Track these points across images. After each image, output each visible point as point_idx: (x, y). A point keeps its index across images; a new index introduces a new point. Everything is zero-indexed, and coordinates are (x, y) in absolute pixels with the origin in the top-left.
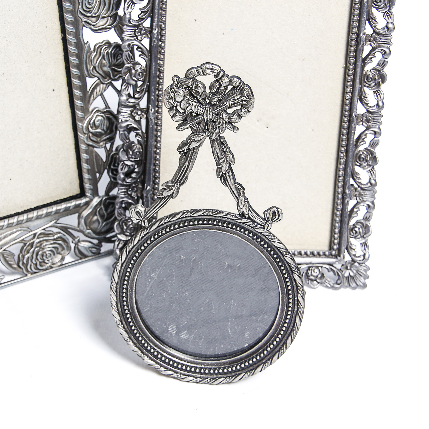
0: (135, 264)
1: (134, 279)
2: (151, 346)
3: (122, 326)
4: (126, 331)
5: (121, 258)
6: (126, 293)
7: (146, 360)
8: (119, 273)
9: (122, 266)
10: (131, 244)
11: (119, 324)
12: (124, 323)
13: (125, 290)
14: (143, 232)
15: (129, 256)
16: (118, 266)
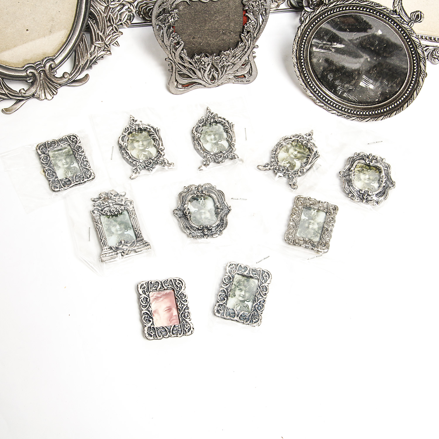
0: (314, 27)
1: (312, 37)
2: (313, 84)
3: (297, 66)
4: (299, 71)
5: (305, 21)
6: (304, 46)
7: (308, 93)
8: (302, 31)
9: (304, 27)
10: (314, 13)
11: (295, 65)
12: (299, 65)
13: (303, 43)
14: (324, 6)
15: (311, 21)
16: (302, 26)
